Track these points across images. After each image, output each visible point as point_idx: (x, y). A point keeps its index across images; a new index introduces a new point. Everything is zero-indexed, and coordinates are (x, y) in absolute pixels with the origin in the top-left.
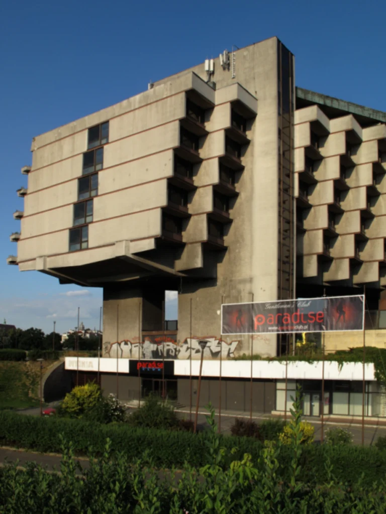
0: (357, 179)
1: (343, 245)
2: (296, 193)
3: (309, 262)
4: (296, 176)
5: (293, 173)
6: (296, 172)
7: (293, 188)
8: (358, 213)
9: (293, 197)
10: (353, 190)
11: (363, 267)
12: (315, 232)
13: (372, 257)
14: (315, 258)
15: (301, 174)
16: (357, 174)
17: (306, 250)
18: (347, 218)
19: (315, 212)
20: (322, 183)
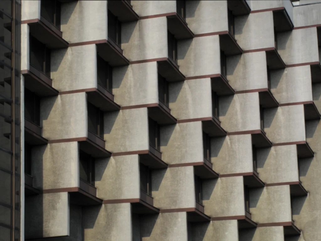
0: (142, 46)
1: (118, 175)
2: (25, 65)
3: (54, 208)
4: (25, 30)
5: (19, 23)
6: (24, 22)
7: (18, 53)
8: (144, 112)
9: (18, 72)
10: (134, 65)
11: (160, 220)
12: (63, 145)
13: (175, 202)
14: (64, 197)
15: (32, 26)
16: (141, 37)
17: (47, 182)
18: (125, 122)
19: (63, 104)
20: (74, 48)
